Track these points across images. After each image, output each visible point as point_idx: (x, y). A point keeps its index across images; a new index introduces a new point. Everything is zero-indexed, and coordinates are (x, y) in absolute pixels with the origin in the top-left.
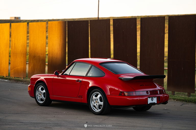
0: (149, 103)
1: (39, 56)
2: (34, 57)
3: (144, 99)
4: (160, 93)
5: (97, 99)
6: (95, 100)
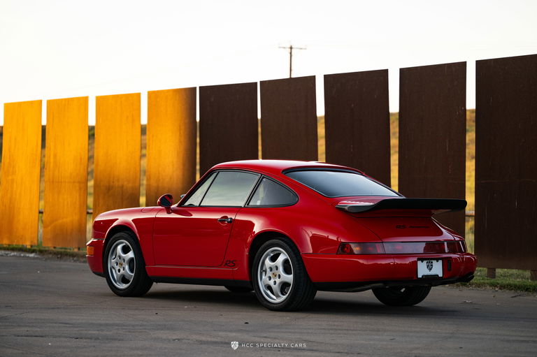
0: (420, 276)
1: (122, 186)
2: (109, 189)
3: (407, 263)
4: (452, 251)
5: (277, 268)
6: (271, 269)
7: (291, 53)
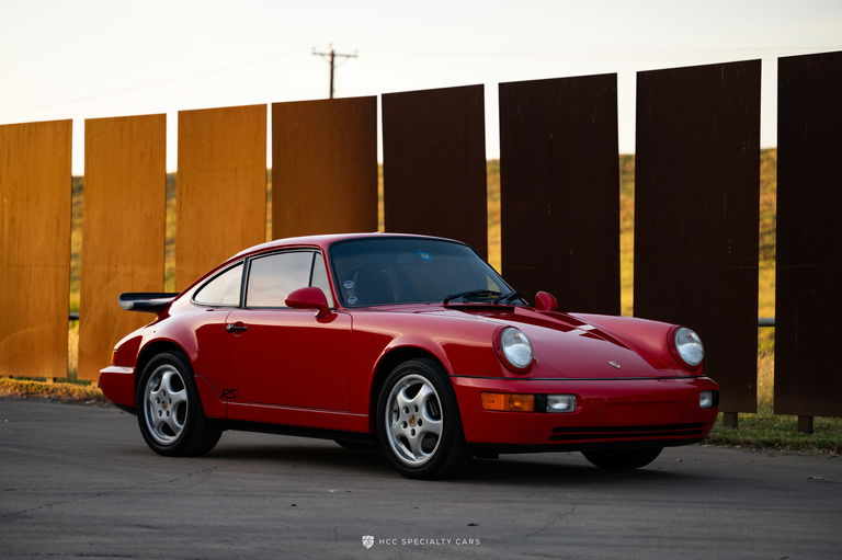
7: (332, 63)
